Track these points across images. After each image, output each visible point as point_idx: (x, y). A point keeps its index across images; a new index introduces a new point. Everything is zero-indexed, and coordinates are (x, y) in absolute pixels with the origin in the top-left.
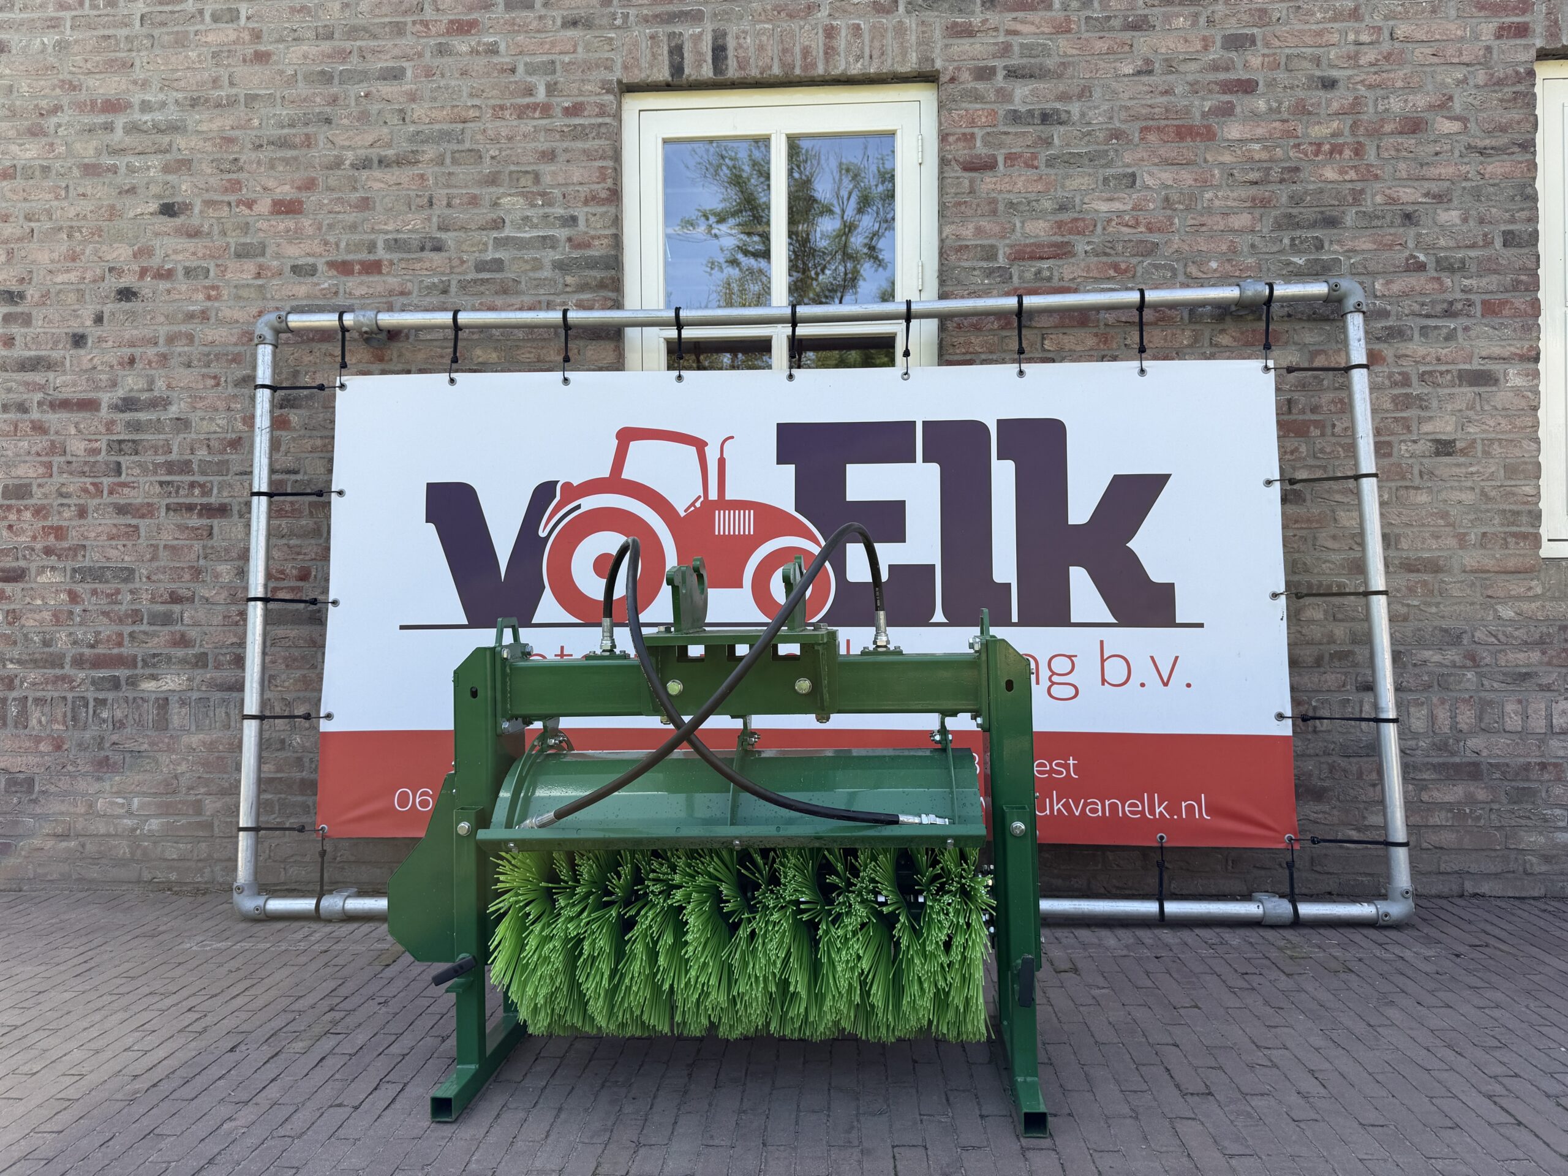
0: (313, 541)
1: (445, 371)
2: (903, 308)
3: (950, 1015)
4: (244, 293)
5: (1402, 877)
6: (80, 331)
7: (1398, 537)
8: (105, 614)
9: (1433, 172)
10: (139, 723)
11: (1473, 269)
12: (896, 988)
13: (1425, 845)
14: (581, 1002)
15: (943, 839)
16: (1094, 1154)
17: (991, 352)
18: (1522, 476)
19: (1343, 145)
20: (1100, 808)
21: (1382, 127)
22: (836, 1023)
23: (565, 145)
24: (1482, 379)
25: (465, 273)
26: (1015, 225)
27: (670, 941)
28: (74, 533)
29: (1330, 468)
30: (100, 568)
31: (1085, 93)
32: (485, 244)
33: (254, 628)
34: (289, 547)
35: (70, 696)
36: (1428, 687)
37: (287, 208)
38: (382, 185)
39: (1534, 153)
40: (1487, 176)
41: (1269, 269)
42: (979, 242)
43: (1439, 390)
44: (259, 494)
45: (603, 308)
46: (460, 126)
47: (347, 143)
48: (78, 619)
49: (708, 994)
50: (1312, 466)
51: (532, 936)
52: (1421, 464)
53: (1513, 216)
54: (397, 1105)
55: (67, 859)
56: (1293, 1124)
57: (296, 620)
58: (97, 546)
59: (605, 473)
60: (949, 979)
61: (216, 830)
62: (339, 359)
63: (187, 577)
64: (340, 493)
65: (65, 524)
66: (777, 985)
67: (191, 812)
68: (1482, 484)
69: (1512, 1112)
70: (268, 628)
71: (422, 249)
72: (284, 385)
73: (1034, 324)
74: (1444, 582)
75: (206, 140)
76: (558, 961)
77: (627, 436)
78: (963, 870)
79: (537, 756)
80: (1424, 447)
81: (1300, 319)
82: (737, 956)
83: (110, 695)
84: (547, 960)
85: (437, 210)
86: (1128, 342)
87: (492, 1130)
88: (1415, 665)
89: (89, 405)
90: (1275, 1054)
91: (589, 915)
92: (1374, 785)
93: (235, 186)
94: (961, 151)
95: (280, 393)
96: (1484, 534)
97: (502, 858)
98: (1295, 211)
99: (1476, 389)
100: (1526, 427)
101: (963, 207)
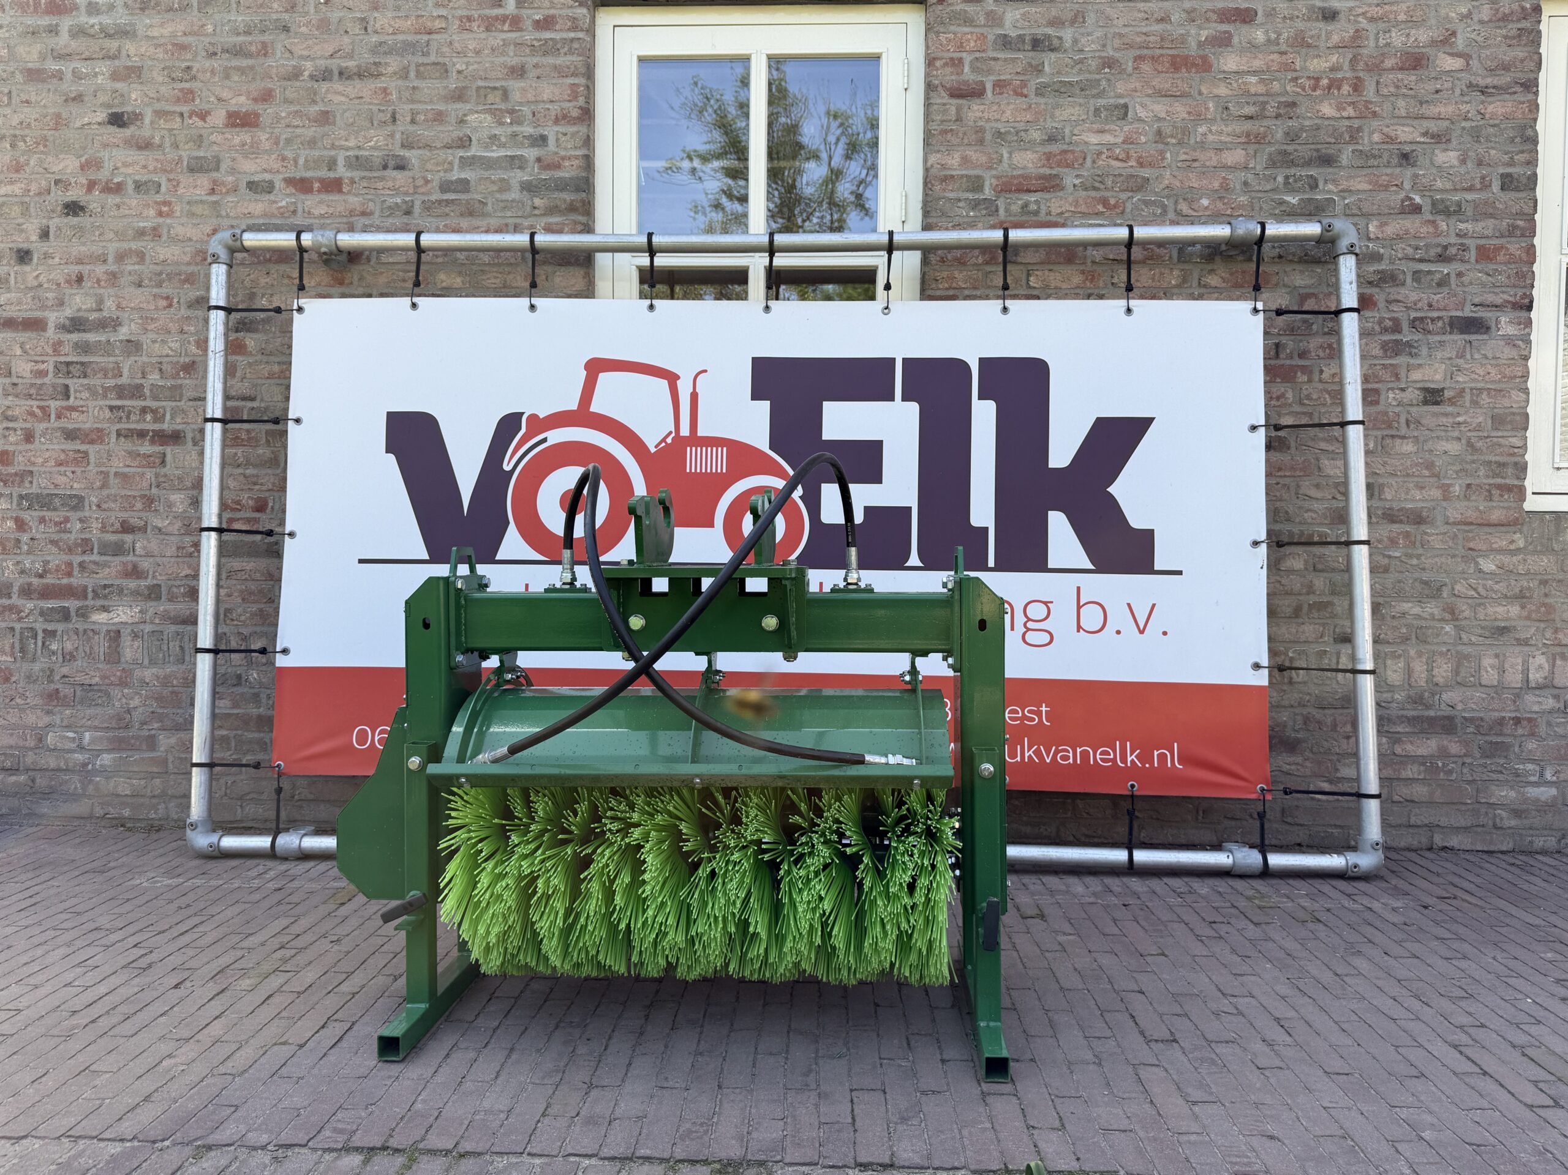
0: (270, 471)
1: (407, 295)
2: (885, 239)
3: (913, 958)
4: (198, 209)
5: (1373, 827)
6: (25, 246)
7: (1382, 486)
8: (53, 542)
9: (1434, 110)
10: (90, 655)
11: (1469, 213)
12: (859, 930)
13: (1396, 798)
14: (535, 941)
15: (909, 780)
16: (1056, 1100)
17: (975, 288)
18: (1509, 427)
19: (1342, 80)
20: (1070, 756)
21: (1383, 62)
22: (797, 965)
23: (535, 60)
24: (1472, 326)
25: (429, 193)
26: (1002, 155)
27: (627, 880)
28: (21, 459)
29: (1316, 415)
30: (48, 495)
31: (1078, 18)
32: (451, 163)
33: (208, 559)
34: (245, 476)
35: (18, 626)
36: (1406, 639)
37: (241, 120)
38: (343, 99)
39: (1536, 93)
40: (1487, 116)
41: (1261, 208)
42: (964, 172)
43: (1430, 337)
44: (213, 420)
45: (573, 231)
46: (426, 37)
47: (306, 53)
48: (26, 547)
49: (666, 934)
50: (1297, 413)
51: (484, 874)
52: (1408, 412)
53: (1512, 158)
54: (344, 1044)
55: (17, 793)
56: (1258, 1072)
57: (253, 552)
58: (45, 472)
59: (573, 405)
60: (912, 921)
61: (171, 766)
62: (297, 281)
63: (139, 505)
64: (298, 421)
65: (11, 448)
66: (737, 926)
67: (144, 747)
68: (1469, 434)
69: (1478, 1062)
70: (223, 560)
71: (385, 167)
72: (240, 307)
73: (1019, 260)
74: (1426, 533)
75: (157, 46)
76: (511, 899)
77: (596, 367)
78: (930, 811)
79: (492, 691)
80: (1413, 395)
81: (1291, 261)
82: (696, 896)
83: (60, 627)
84: (499, 898)
85: (400, 127)
86: (1115, 280)
87: (441, 1070)
88: (1394, 617)
89: (35, 325)
90: (1242, 1002)
91: (543, 853)
92: (1348, 738)
93: (188, 96)
94: (948, 77)
95: (235, 316)
96: (1469, 486)
97: (454, 794)
98: (1290, 148)
99: (1467, 337)
100: (1515, 377)
101: (949, 135)
